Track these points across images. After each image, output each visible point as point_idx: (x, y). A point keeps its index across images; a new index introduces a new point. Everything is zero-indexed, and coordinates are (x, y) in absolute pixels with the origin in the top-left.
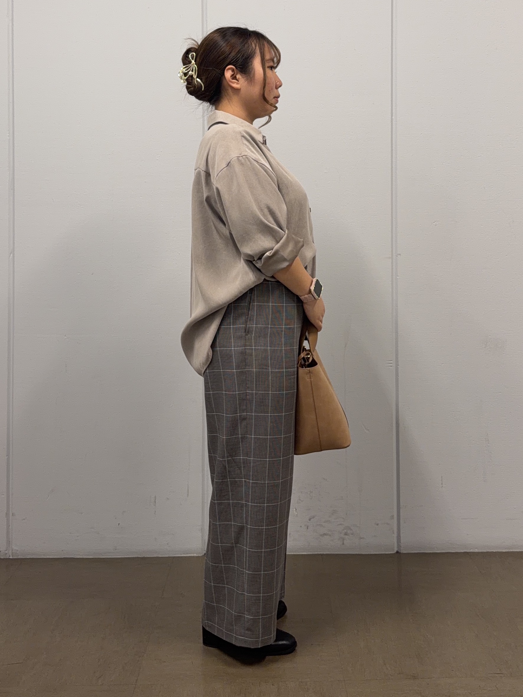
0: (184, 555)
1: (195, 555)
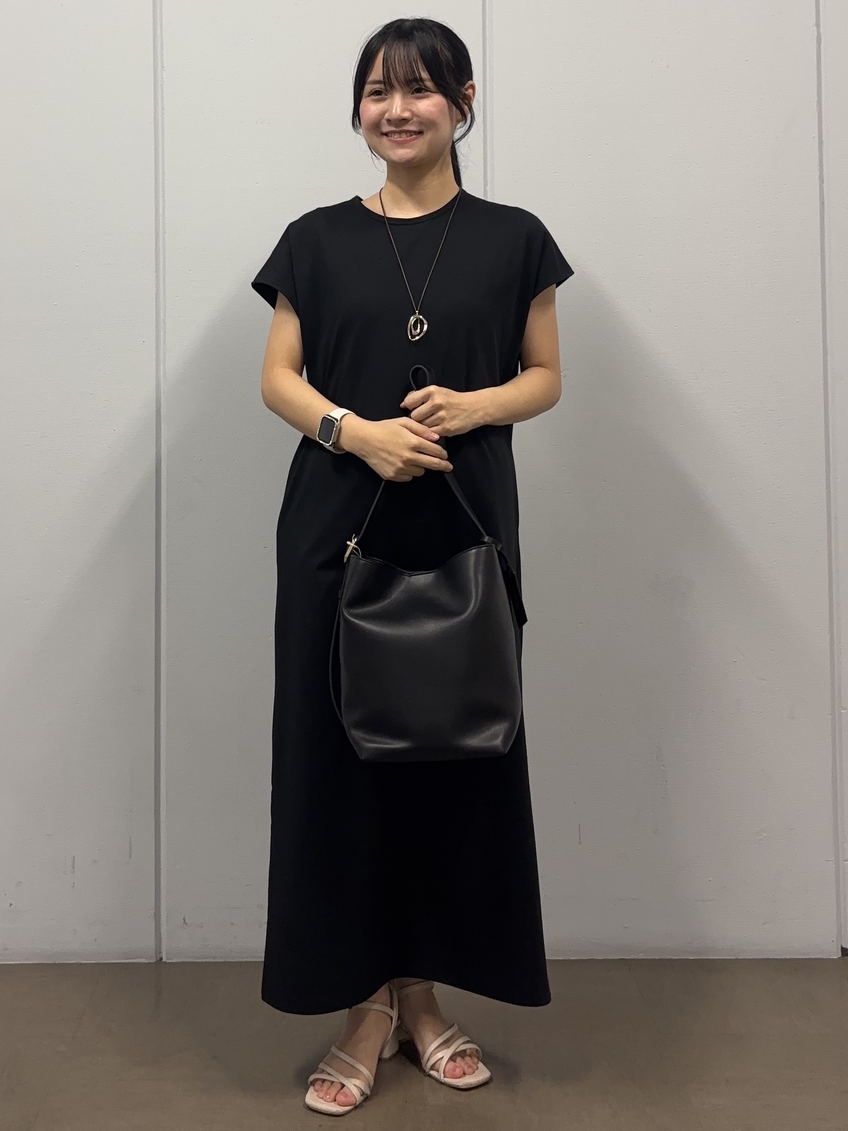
0: (125, 961)
1: (144, 961)
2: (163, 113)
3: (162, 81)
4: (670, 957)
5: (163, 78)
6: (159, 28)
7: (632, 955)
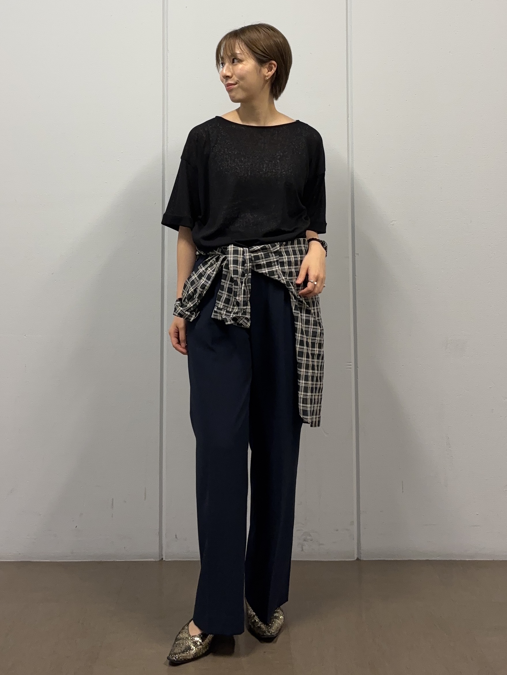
0: (141, 560)
1: (152, 560)
4: (455, 559)
5: (167, 57)
7: (433, 558)
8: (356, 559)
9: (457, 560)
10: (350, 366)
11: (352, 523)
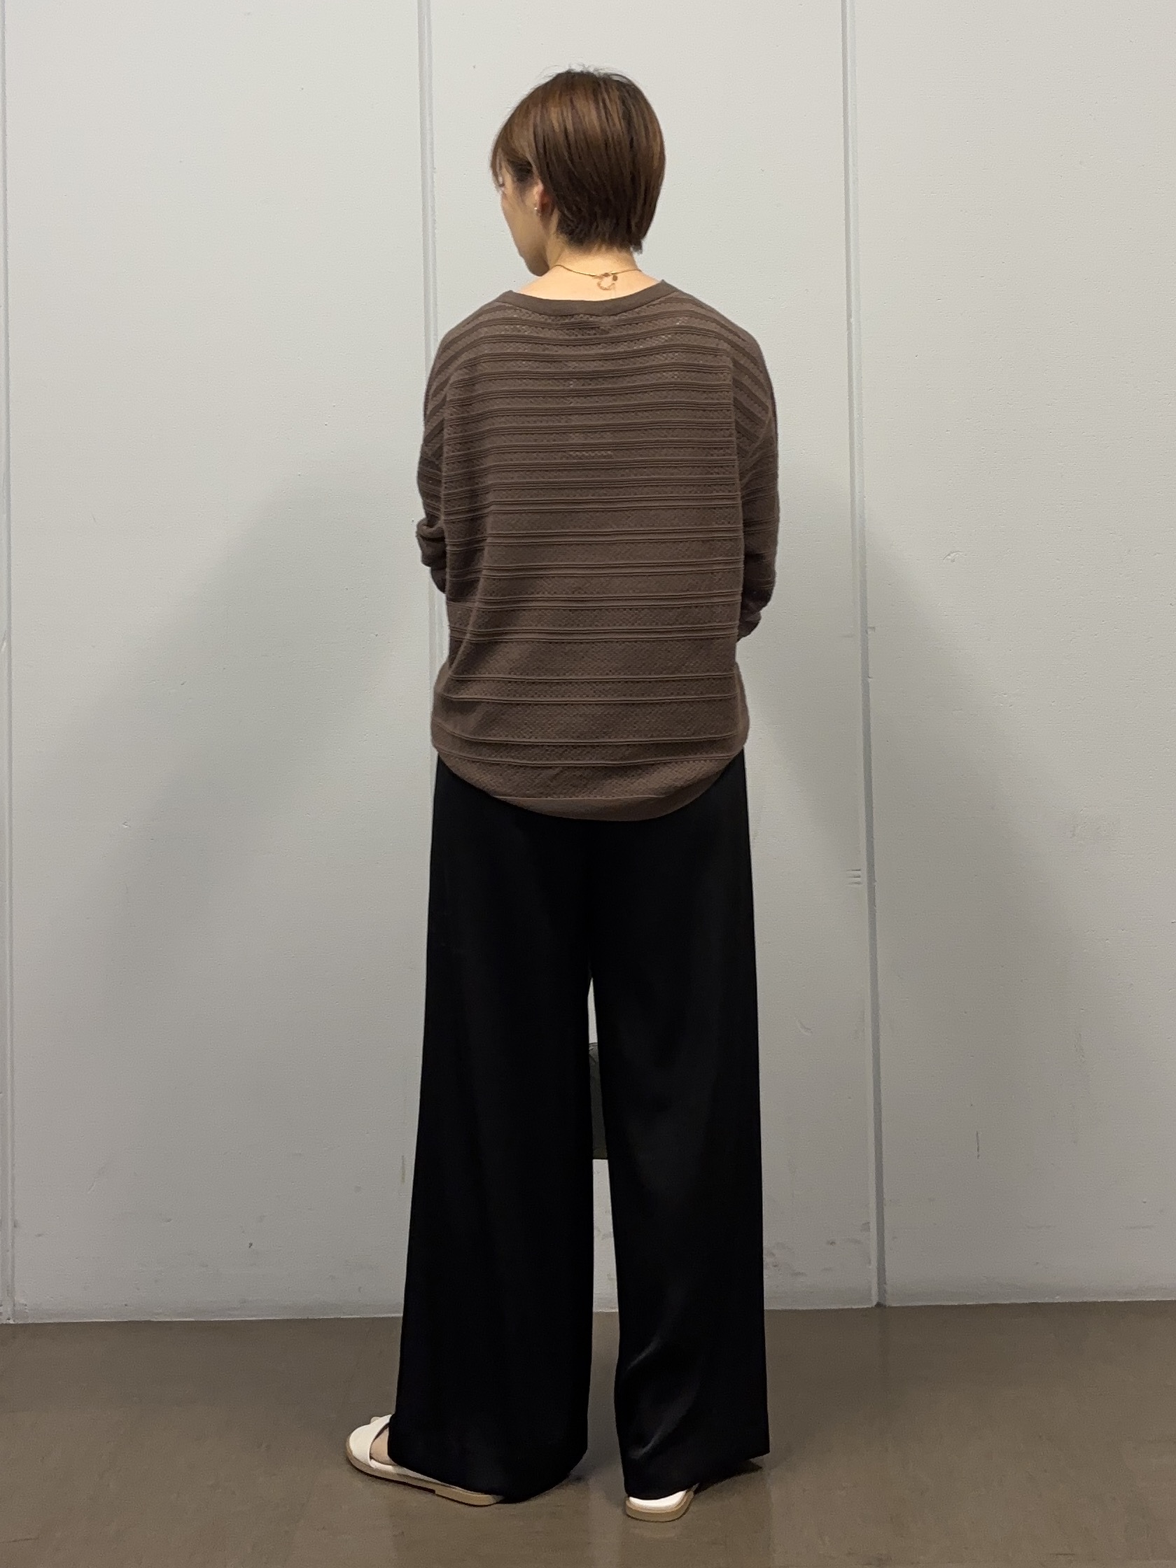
2: (434, 228)
3: (433, 186)
4: (1094, 1300)
5: (433, 182)
6: (428, 119)
7: (1047, 1298)
8: (875, 1303)
9: (1099, 1301)
10: (859, 879)
11: (866, 1226)
